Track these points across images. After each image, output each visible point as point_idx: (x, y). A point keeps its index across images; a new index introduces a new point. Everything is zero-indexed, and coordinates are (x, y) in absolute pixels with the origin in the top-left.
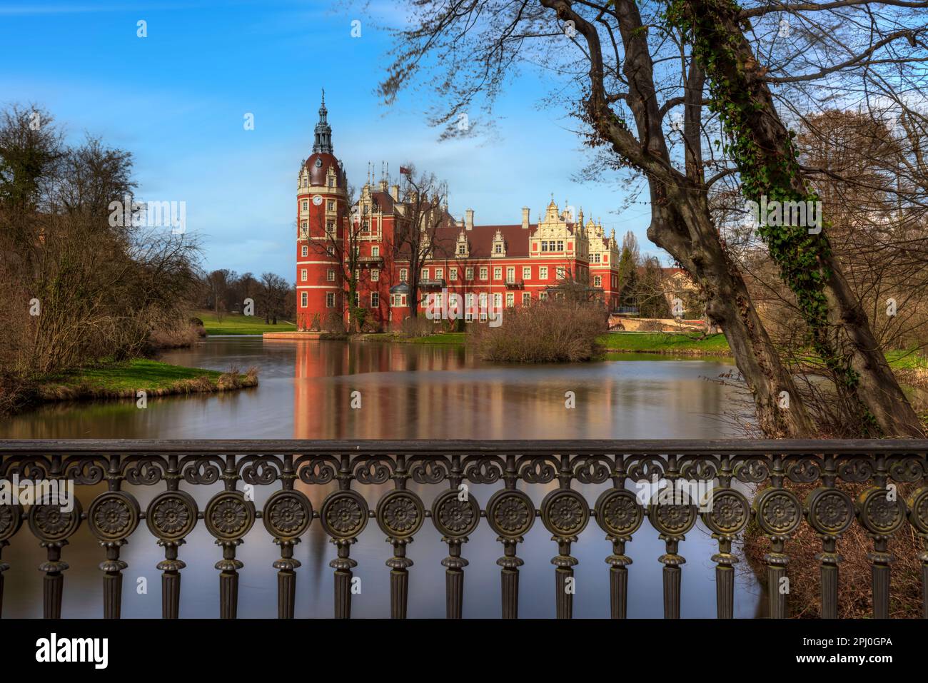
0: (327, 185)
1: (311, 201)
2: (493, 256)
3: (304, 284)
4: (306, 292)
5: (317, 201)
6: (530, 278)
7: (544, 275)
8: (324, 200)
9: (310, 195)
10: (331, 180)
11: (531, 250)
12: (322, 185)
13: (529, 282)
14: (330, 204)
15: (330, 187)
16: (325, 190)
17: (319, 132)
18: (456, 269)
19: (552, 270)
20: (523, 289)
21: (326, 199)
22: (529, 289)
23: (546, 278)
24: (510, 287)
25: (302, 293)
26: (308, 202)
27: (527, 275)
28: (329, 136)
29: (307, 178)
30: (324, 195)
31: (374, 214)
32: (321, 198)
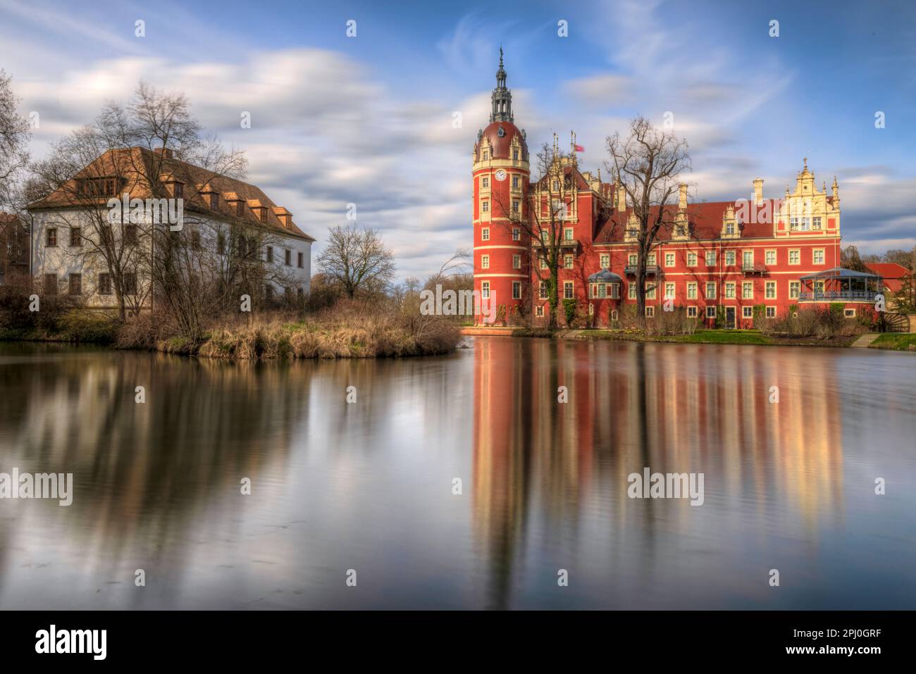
0: (511, 157)
1: (493, 176)
2: (723, 237)
3: (485, 271)
4: (488, 282)
5: (501, 176)
6: (775, 263)
7: (795, 258)
8: (508, 175)
9: (492, 169)
10: (516, 153)
11: (776, 229)
12: (506, 157)
13: (774, 268)
14: (515, 180)
15: (515, 159)
16: (510, 163)
17: (498, 98)
18: (674, 253)
19: (807, 254)
20: (766, 276)
21: (510, 173)
22: (776, 277)
23: (798, 262)
24: (749, 275)
25: (483, 282)
26: (489, 178)
27: (771, 259)
28: (509, 102)
29: (488, 150)
30: (507, 169)
31: (568, 192)
32: (505, 172)
